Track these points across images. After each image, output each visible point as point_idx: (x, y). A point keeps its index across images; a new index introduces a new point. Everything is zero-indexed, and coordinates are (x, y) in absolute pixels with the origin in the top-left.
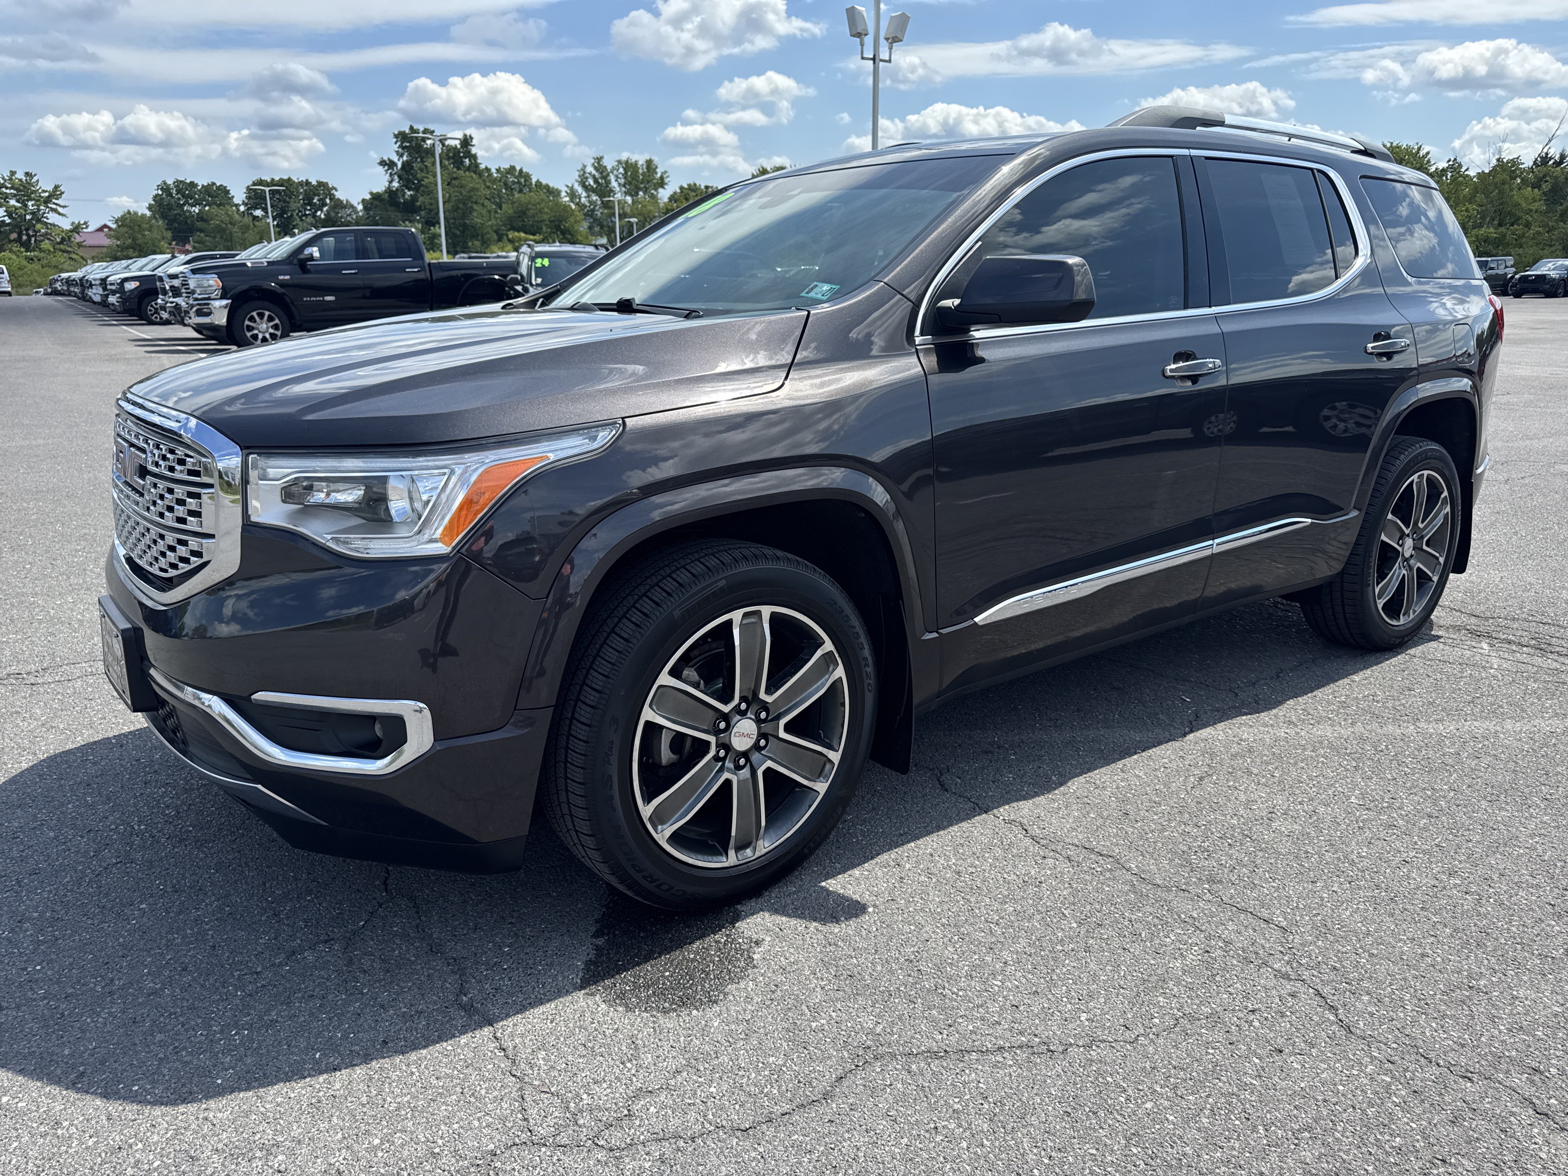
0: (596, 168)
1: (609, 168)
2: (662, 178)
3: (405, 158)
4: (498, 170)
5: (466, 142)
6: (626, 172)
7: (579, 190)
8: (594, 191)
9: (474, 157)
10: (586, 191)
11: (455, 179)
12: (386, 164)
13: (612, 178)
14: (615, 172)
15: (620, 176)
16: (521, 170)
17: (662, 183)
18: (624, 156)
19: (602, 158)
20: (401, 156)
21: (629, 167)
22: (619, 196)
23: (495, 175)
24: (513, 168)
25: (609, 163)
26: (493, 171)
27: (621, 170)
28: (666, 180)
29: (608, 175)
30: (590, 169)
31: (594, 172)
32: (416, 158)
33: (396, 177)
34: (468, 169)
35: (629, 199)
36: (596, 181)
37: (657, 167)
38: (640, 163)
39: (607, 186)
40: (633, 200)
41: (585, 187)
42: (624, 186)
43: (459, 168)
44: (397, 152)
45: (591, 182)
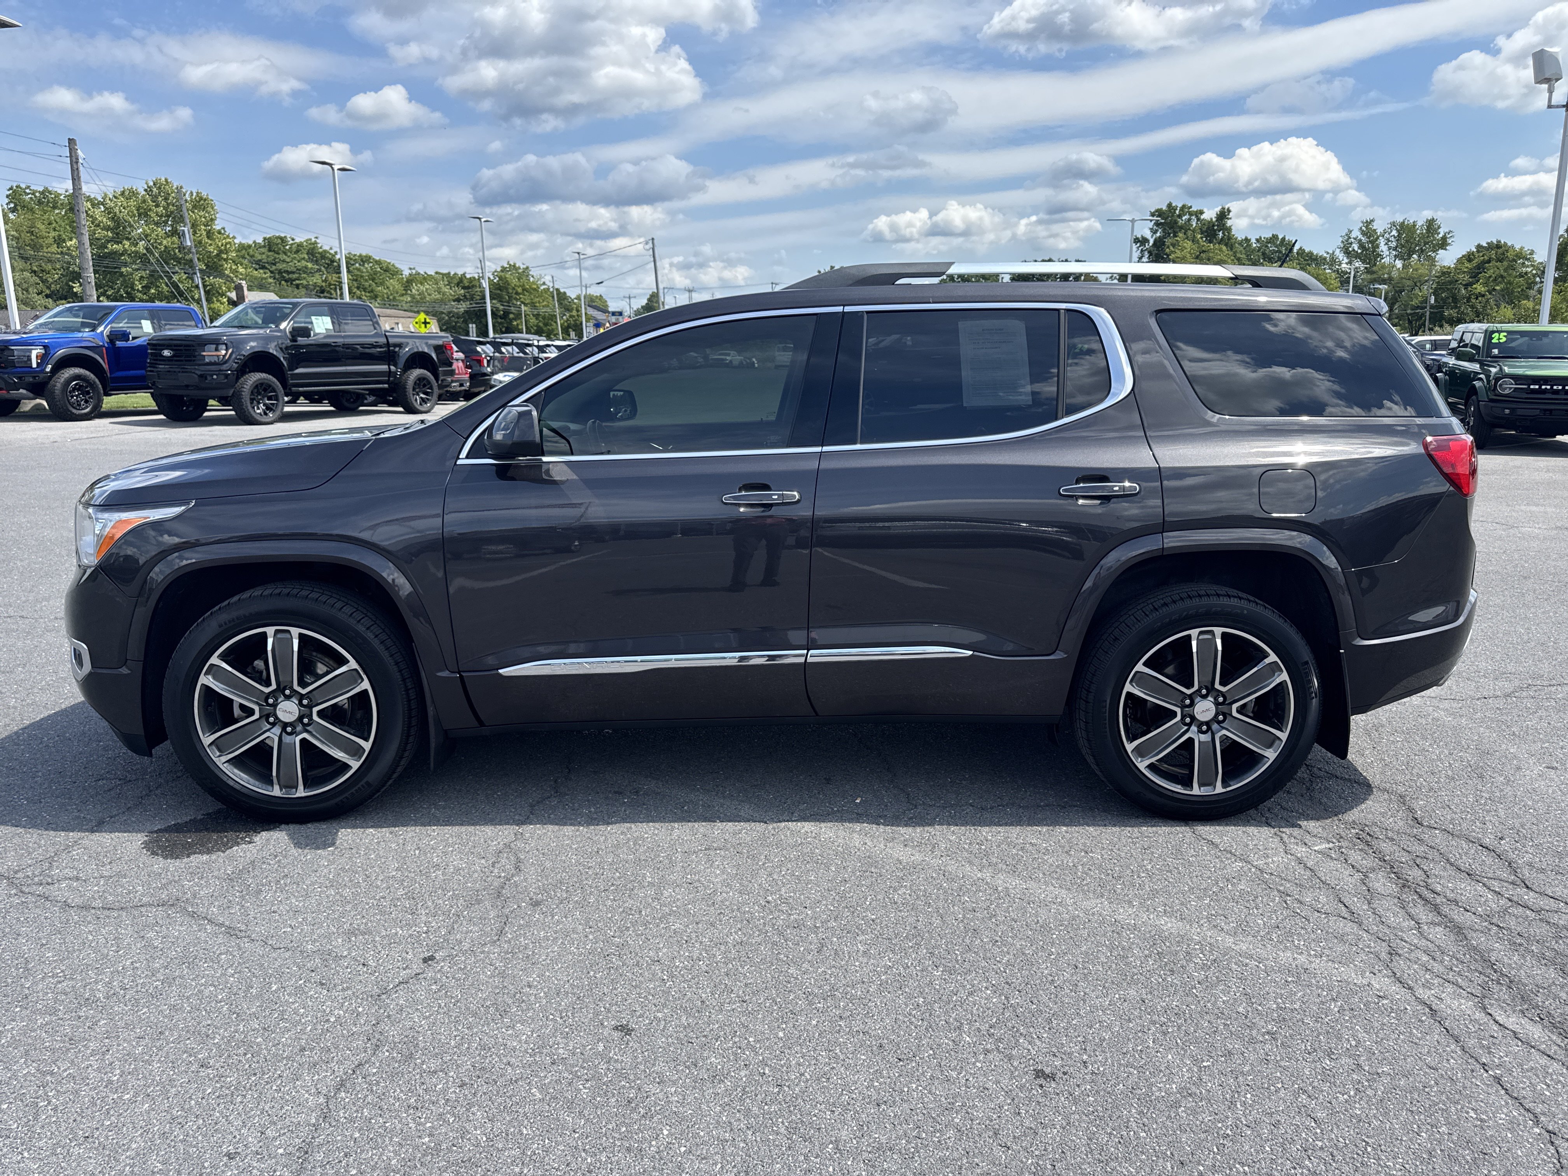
0: (1363, 233)
1: (1379, 232)
2: (1444, 238)
3: (1158, 234)
4: (1257, 240)
5: (1223, 215)
6: (1400, 235)
7: (1341, 256)
8: (1357, 256)
9: (1229, 230)
10: (1348, 257)
11: (1204, 252)
12: (1139, 241)
13: (1382, 241)
14: (1387, 235)
15: (1392, 239)
16: (1283, 239)
17: (1443, 244)
18: (1399, 219)
19: (1372, 221)
20: (1155, 232)
21: (1405, 230)
22: (1386, 260)
23: (1254, 245)
24: (1275, 237)
25: (1379, 227)
26: (1253, 241)
27: (1394, 233)
28: (1449, 241)
29: (1378, 238)
30: (1356, 233)
31: (1360, 236)
32: (1169, 234)
33: (1146, 253)
34: (1220, 242)
35: (1399, 264)
36: (1362, 246)
37: (1439, 227)
38: (1419, 224)
39: (1374, 251)
40: (1403, 265)
41: (1347, 252)
42: (1395, 249)
43: (1210, 242)
44: (1151, 229)
45: (1355, 247)
